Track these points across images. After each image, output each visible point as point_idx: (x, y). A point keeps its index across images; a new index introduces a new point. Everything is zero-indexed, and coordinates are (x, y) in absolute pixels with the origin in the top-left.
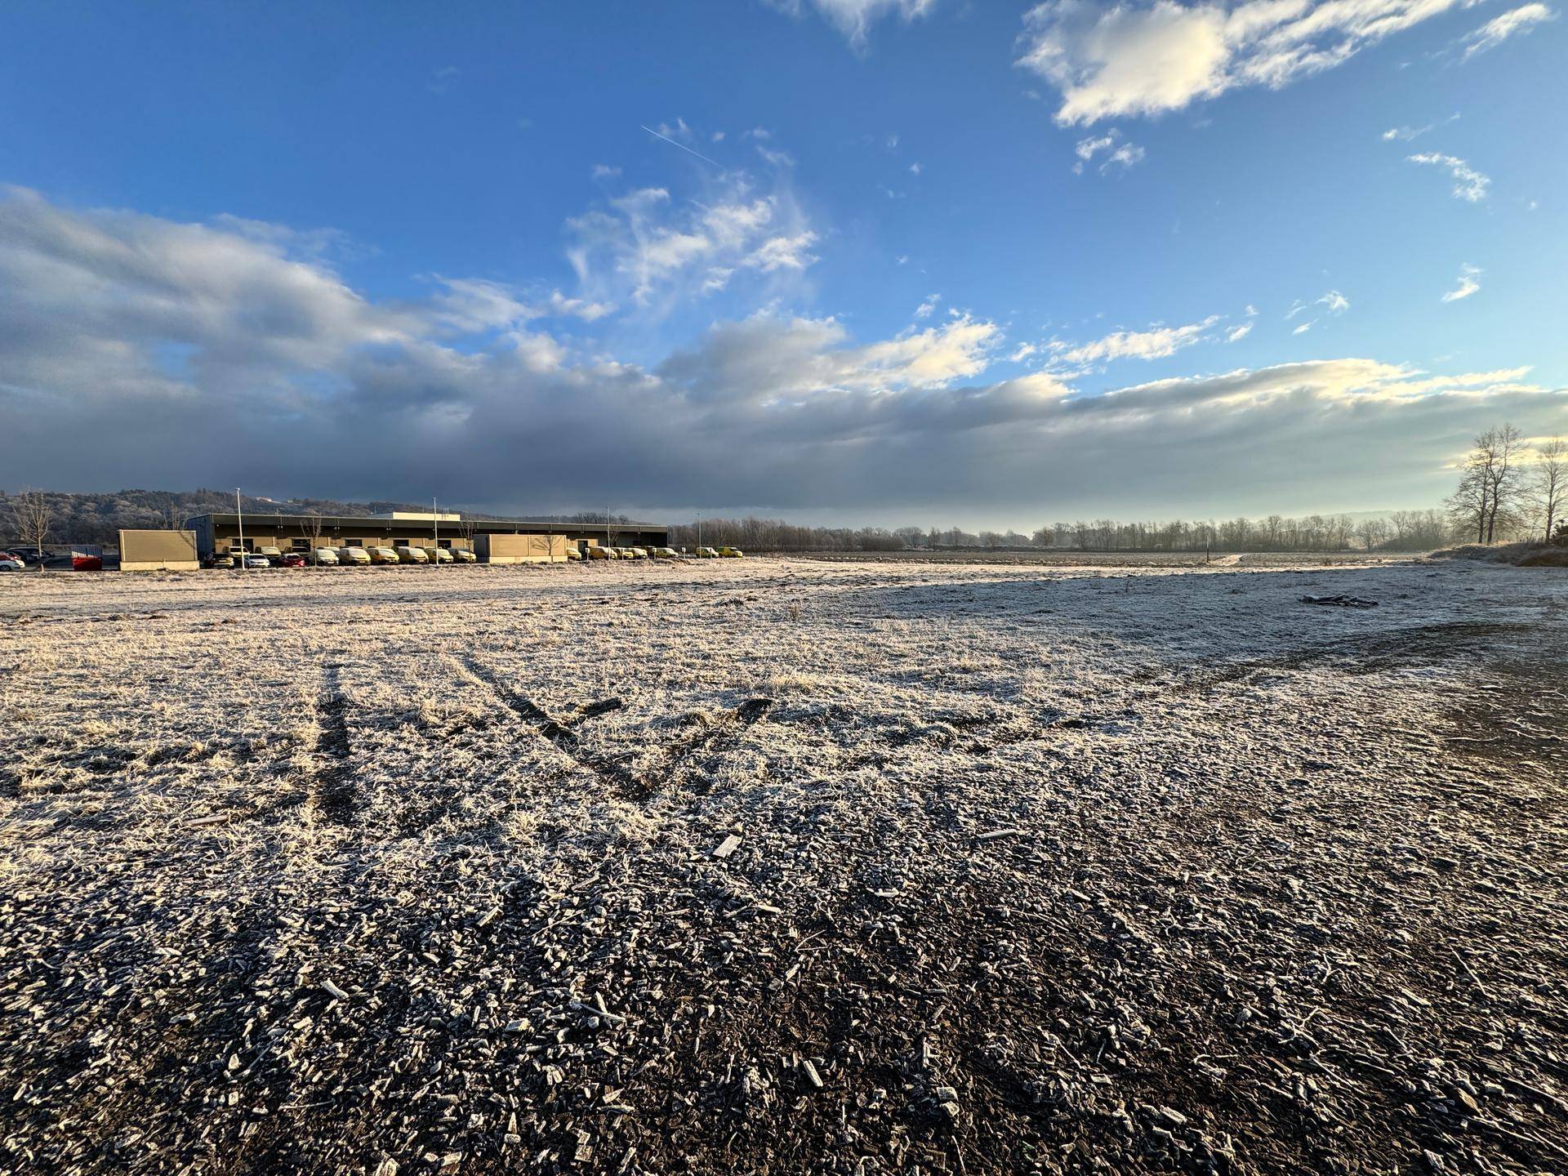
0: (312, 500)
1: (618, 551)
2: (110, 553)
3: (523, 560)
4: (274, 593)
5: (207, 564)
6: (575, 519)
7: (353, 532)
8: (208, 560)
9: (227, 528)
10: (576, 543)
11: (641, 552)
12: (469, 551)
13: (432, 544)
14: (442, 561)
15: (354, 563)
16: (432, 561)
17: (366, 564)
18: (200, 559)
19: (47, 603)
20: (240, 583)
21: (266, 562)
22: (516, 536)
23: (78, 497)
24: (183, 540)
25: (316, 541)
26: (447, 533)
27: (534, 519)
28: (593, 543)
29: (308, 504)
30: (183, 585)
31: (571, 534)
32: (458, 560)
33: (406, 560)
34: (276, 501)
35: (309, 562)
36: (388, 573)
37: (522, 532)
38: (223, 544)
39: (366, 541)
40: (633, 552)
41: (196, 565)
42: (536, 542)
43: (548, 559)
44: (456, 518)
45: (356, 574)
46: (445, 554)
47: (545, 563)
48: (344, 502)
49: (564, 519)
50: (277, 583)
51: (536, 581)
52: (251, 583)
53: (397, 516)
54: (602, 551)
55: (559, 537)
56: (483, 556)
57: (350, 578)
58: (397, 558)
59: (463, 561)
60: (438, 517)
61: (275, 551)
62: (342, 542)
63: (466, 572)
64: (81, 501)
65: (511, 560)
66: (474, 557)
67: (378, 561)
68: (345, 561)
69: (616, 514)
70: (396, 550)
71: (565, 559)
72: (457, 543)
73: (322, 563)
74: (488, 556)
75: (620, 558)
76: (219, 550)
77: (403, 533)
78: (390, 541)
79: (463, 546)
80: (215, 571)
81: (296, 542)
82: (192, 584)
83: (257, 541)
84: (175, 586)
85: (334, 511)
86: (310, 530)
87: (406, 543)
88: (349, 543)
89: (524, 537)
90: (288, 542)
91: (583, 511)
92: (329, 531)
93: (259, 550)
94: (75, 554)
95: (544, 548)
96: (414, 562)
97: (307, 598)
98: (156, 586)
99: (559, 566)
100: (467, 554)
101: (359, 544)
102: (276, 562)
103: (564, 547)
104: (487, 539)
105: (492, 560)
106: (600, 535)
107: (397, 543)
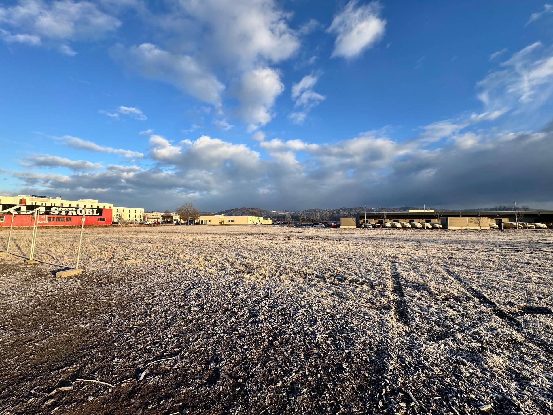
0: (383, 207)
1: (523, 224)
2: (338, 223)
3: (464, 228)
4: (374, 236)
5: (358, 227)
6: (493, 209)
7: (396, 217)
8: (358, 226)
9: (362, 217)
10: (494, 220)
11: (541, 225)
12: (438, 224)
13: (423, 221)
14: (427, 227)
15: (396, 227)
16: (423, 227)
17: (400, 228)
18: (356, 225)
19: (328, 235)
20: (365, 233)
21: (371, 227)
22: (461, 218)
23: (333, 210)
24: (352, 220)
25: (385, 220)
26: (429, 217)
27: (469, 210)
28: (505, 220)
29: (382, 209)
30: (353, 232)
31: (491, 217)
32: (434, 227)
33: (414, 227)
34: (374, 208)
35: (383, 227)
36: (408, 231)
37: (463, 216)
38: (362, 221)
39: (400, 220)
40: (535, 225)
41: (355, 227)
42: (471, 220)
43: (478, 228)
44: (433, 211)
45: (397, 231)
46: (429, 225)
47: (477, 230)
48: (393, 208)
49: (486, 209)
50: (374, 233)
51: (473, 237)
52: (368, 233)
53: (410, 211)
54: (513, 225)
55: (484, 218)
56: (445, 226)
57: (395, 232)
58: (410, 226)
59: (436, 227)
60: (425, 211)
61: (374, 223)
62: (392, 220)
63: (438, 232)
64: (334, 211)
65: (459, 228)
66: (441, 226)
67: (404, 227)
68: (394, 227)
69: (520, 206)
70: (410, 223)
71: (489, 228)
72: (433, 221)
73: (387, 227)
74: (447, 226)
75: (526, 228)
76: (360, 223)
77: (413, 217)
78: (408, 220)
79: (436, 222)
80: (360, 229)
81: (379, 221)
82: (354, 232)
83: (370, 220)
84: (351, 232)
85: (390, 210)
86: (383, 217)
87: (414, 221)
88: (395, 221)
89: (465, 218)
90: (377, 221)
91: (498, 205)
92: (389, 217)
93: (370, 223)
94: (333, 224)
95: (476, 223)
96: (416, 227)
97: (383, 238)
98: (347, 232)
99: (485, 231)
100: (438, 225)
101: (398, 221)
102: (374, 227)
103: (486, 223)
104: (447, 219)
105: (449, 228)
106: (511, 217)
107: (410, 221)
